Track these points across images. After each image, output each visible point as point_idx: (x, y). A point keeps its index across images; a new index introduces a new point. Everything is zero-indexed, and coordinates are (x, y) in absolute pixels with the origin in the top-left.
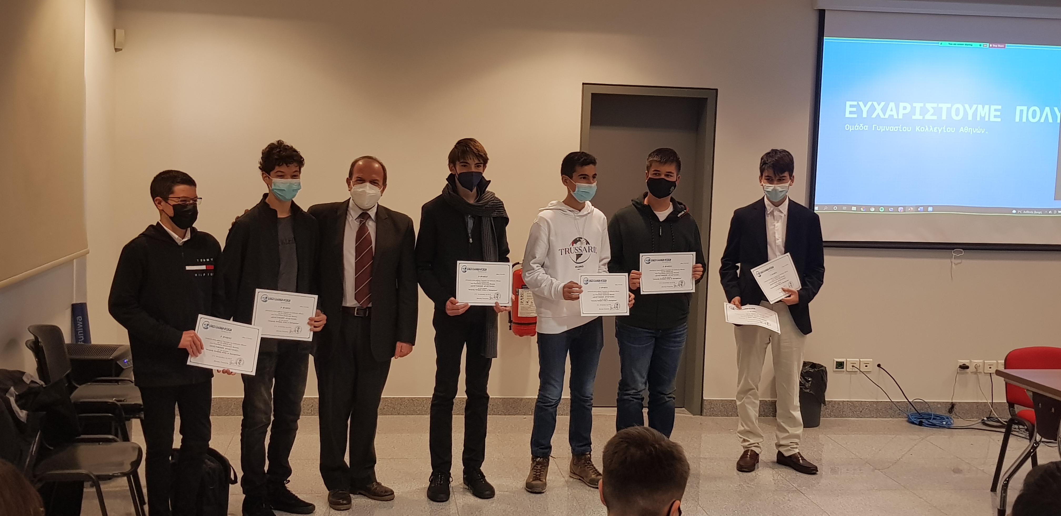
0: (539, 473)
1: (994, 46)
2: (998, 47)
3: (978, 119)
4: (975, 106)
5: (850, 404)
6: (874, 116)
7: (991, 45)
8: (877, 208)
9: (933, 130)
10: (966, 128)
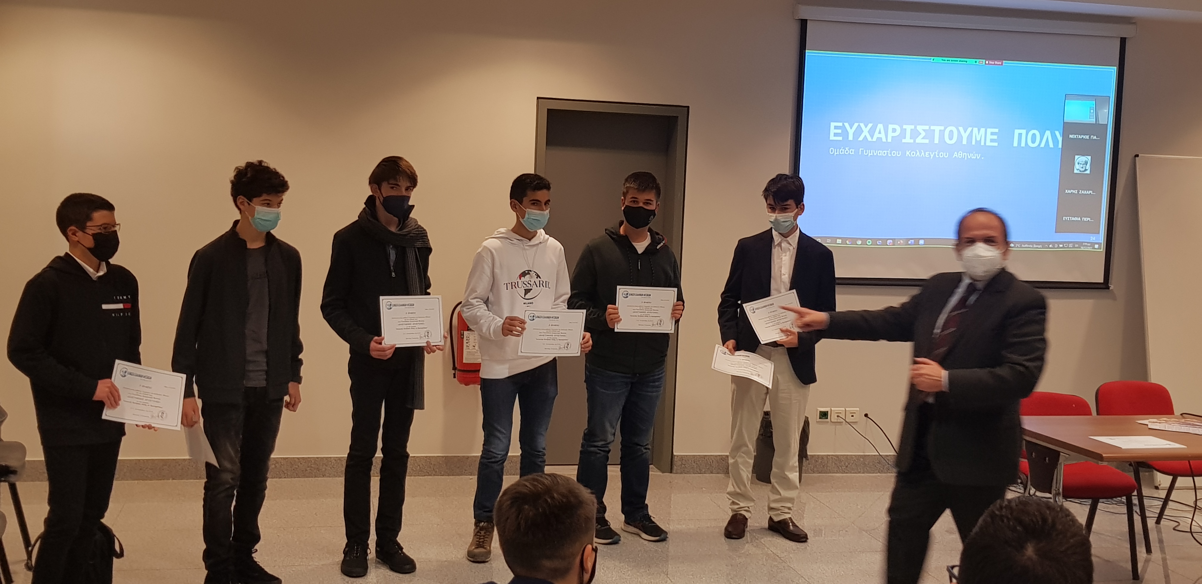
0: (482, 540)
1: (990, 62)
2: (994, 64)
3: (974, 143)
4: (970, 129)
5: (835, 458)
6: (861, 139)
7: (987, 62)
8: (864, 240)
9: (925, 154)
10: (960, 153)
